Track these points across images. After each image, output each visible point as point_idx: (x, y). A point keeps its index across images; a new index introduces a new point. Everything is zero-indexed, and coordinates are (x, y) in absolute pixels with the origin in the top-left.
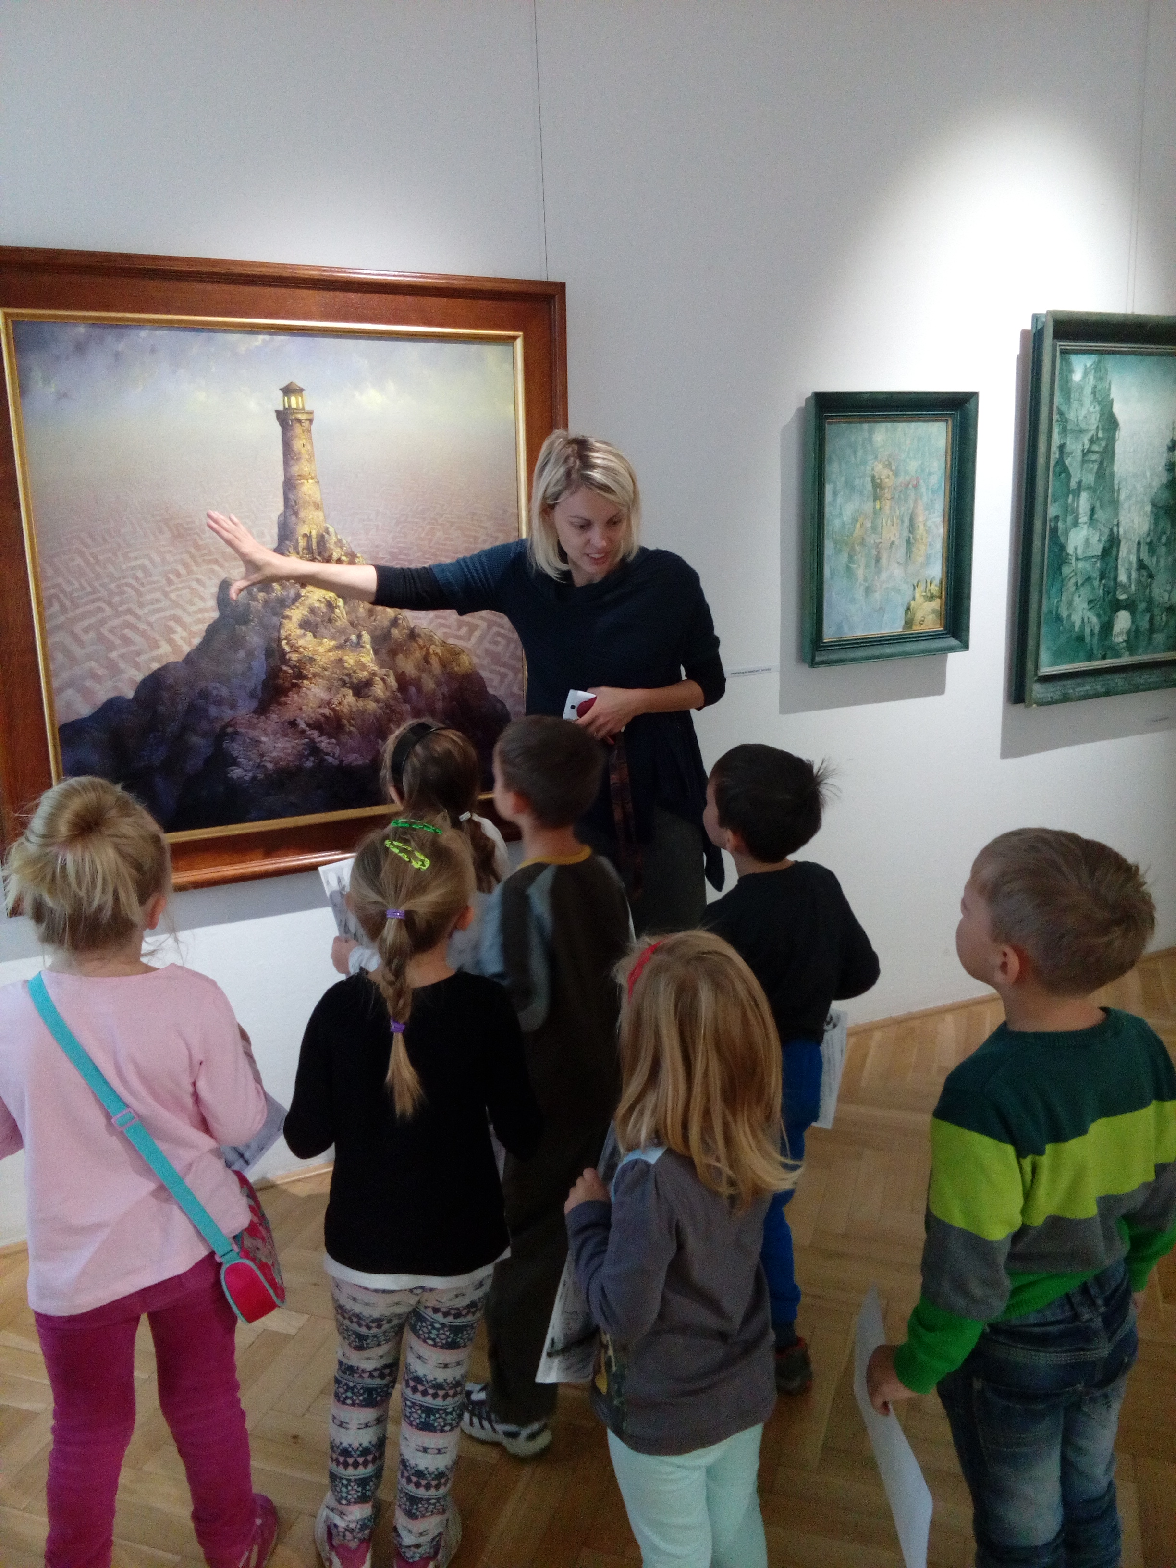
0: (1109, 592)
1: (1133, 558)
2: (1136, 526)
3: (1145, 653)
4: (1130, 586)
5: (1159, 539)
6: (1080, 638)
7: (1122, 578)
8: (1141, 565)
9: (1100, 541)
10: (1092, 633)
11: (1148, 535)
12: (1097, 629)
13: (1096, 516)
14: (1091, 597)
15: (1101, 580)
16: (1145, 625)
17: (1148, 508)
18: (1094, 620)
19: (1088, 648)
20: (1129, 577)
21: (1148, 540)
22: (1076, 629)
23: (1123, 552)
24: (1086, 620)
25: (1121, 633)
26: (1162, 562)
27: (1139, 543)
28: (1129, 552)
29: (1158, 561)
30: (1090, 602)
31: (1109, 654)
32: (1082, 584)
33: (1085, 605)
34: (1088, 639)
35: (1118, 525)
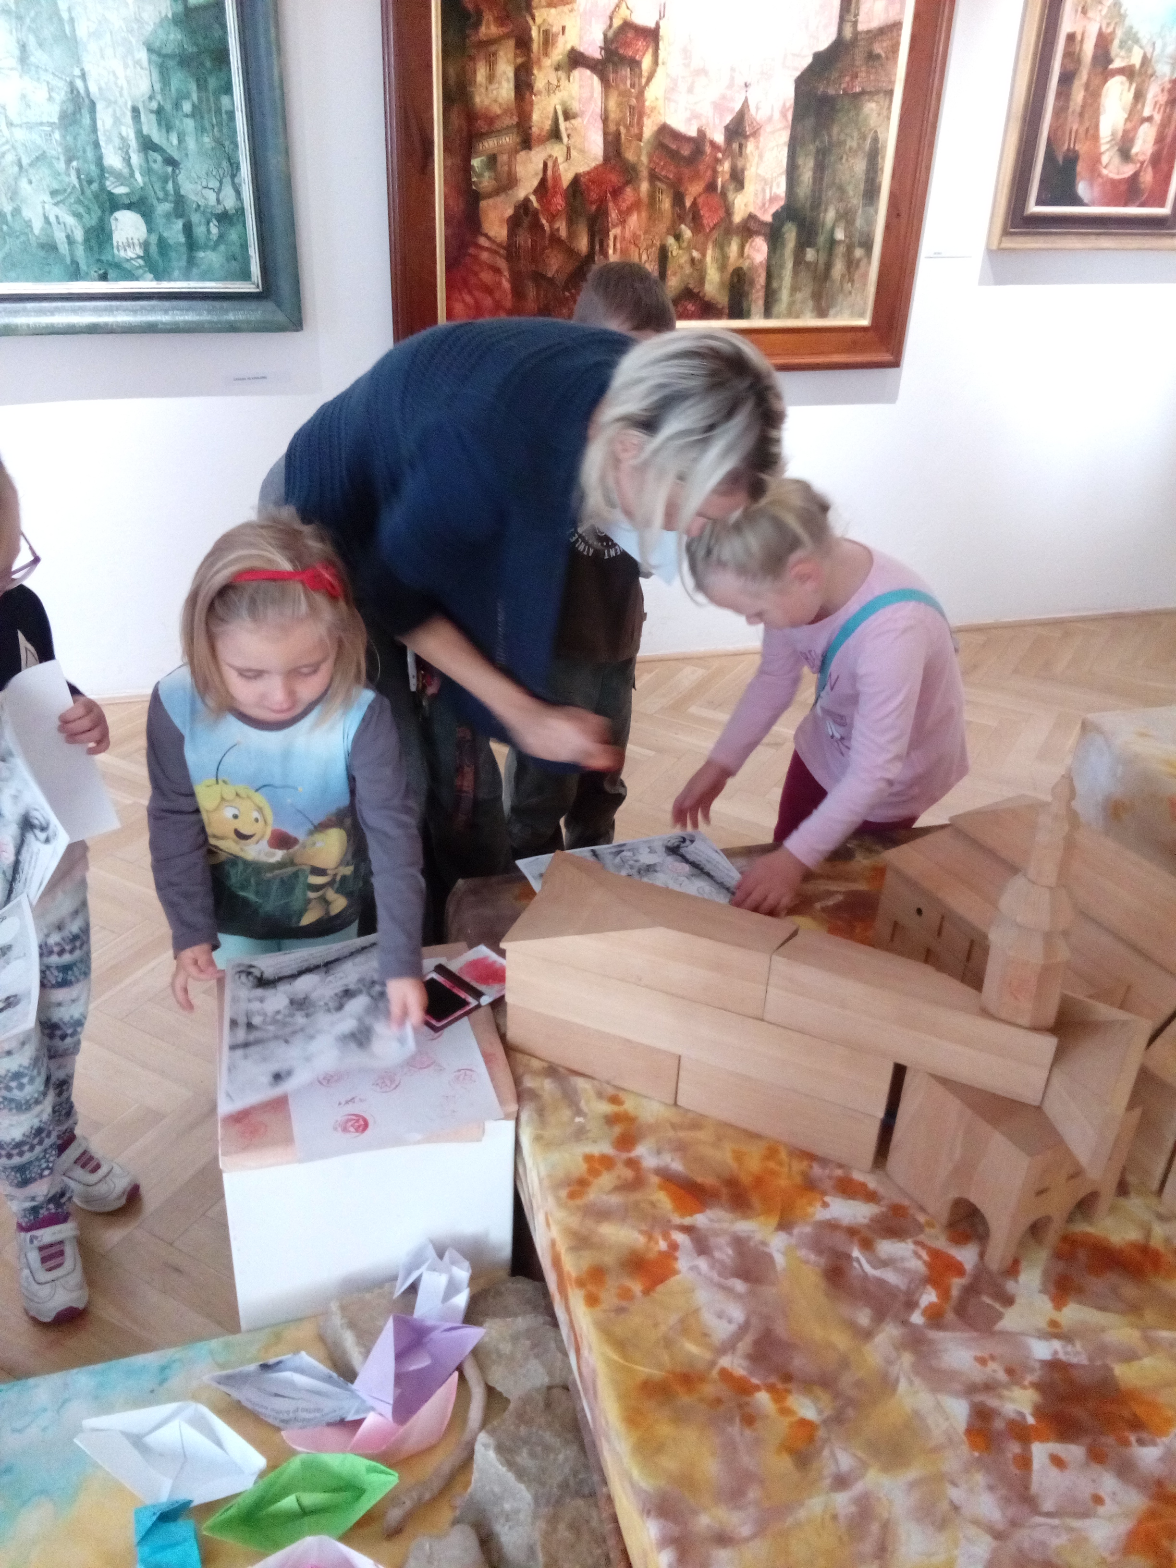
0: (90, 182)
1: (129, 132)
2: (122, 82)
3: (187, 278)
4: (132, 174)
5: (177, 106)
6: (50, 247)
7: (113, 160)
8: (147, 145)
9: (50, 99)
10: (70, 240)
11: (151, 98)
12: (79, 235)
13: (32, 59)
14: (56, 186)
15: (69, 161)
16: (175, 233)
17: (143, 55)
18: (70, 220)
19: (68, 260)
20: (127, 161)
21: (154, 105)
22: (37, 231)
23: (104, 119)
24: (52, 219)
25: (130, 245)
26: (191, 143)
27: (135, 111)
28: (117, 121)
29: (181, 141)
30: (54, 193)
31: (111, 274)
32: (31, 165)
33: (47, 198)
34: (64, 248)
35: (83, 76)
